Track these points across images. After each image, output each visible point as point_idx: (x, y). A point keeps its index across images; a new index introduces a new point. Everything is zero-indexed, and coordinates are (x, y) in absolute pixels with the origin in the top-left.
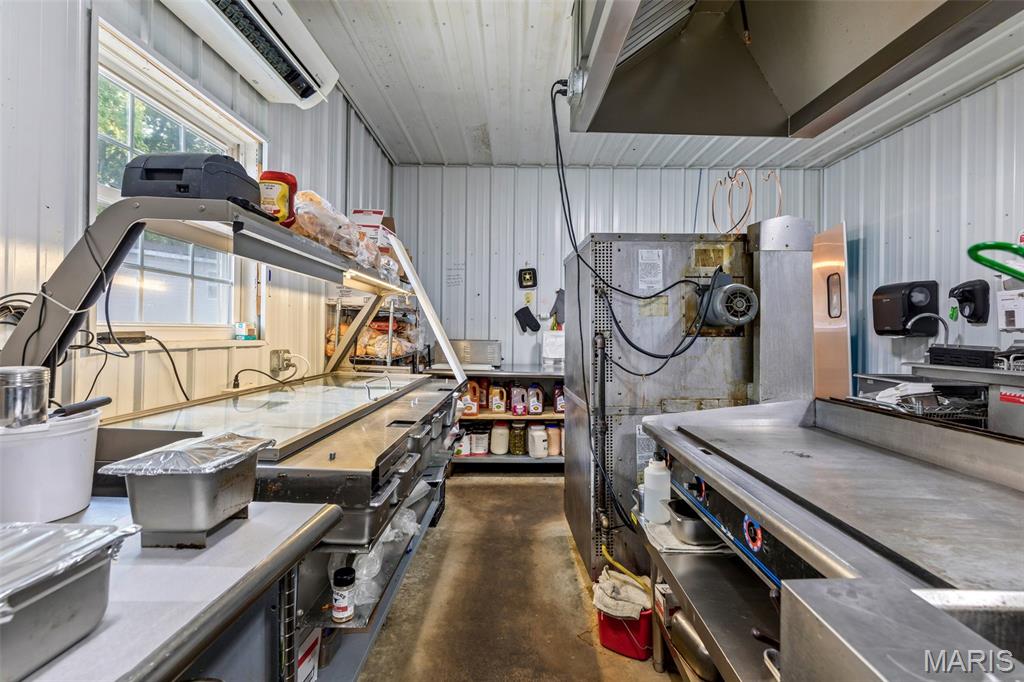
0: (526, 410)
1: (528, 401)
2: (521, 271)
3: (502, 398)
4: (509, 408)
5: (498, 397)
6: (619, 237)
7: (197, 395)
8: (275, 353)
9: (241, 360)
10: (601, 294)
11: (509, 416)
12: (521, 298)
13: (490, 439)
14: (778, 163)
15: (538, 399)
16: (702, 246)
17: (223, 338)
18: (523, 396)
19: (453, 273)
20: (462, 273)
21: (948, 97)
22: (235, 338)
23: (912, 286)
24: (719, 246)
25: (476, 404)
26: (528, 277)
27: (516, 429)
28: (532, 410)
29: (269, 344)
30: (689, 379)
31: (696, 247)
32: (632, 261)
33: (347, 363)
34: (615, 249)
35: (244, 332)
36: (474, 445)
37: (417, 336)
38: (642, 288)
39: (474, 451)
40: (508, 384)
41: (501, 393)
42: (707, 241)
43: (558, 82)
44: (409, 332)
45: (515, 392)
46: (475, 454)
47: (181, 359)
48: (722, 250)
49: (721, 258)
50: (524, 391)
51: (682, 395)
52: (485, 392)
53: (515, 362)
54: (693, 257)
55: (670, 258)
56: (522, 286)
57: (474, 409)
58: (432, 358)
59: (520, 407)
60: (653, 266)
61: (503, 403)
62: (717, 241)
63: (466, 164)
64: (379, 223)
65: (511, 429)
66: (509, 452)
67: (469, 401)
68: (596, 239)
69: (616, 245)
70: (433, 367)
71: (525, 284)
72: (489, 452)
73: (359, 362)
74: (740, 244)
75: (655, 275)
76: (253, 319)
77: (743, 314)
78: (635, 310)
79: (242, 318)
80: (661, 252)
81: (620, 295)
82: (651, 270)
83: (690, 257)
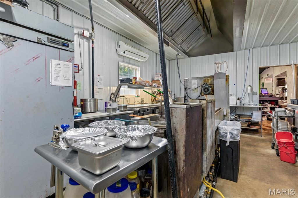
7: (130, 104)
8: (141, 99)
9: (136, 99)
10: (186, 89)
16: (205, 79)
17: (134, 97)
22: (136, 97)
24: (208, 79)
29: (140, 97)
31: (203, 79)
32: (191, 83)
33: (155, 101)
34: (188, 81)
35: (137, 96)
38: (193, 87)
43: (178, 53)
47: (128, 99)
48: (209, 79)
49: (209, 81)
55: (198, 81)
60: (195, 83)
62: (208, 78)
64: (159, 76)
73: (156, 101)
74: (212, 78)
76: (138, 94)
77: (207, 92)
78: (192, 91)
79: (137, 94)
80: (196, 81)
81: (189, 89)
82: (195, 84)
83: (202, 81)
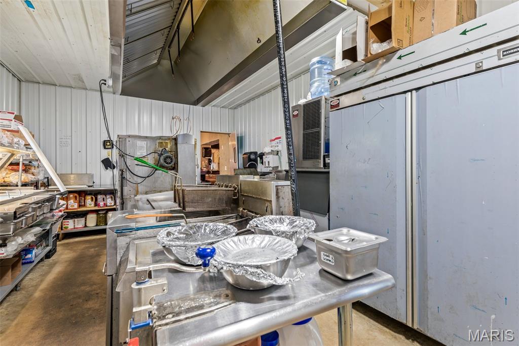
0: (105, 205)
1: (107, 201)
2: (105, 141)
3: (92, 200)
4: (96, 205)
5: (90, 200)
6: (129, 136)
10: (122, 156)
11: (97, 208)
12: (105, 154)
13: (86, 221)
14: (219, 105)
15: (112, 199)
16: (160, 141)
18: (104, 199)
19: (64, 140)
20: (69, 141)
21: (257, 95)
23: (251, 153)
25: (76, 204)
26: (108, 144)
27: (100, 214)
28: (108, 204)
30: (156, 184)
31: (158, 141)
32: (134, 145)
34: (127, 141)
36: (76, 224)
37: (39, 173)
38: (138, 154)
39: (76, 227)
40: (95, 194)
41: (92, 198)
42: (162, 140)
43: (103, 80)
44: (33, 170)
45: (99, 197)
46: (77, 228)
49: (167, 145)
50: (104, 196)
51: (154, 190)
52: (83, 198)
53: (102, 184)
54: (157, 145)
55: (149, 145)
56: (105, 148)
57: (76, 206)
58: (50, 183)
59: (102, 204)
60: (143, 147)
61: (93, 203)
62: (166, 140)
63: (71, 87)
64: (12, 118)
65: (98, 214)
66: (97, 225)
67: (73, 203)
68: (120, 137)
69: (127, 140)
70: (50, 187)
71: (107, 147)
72: (86, 226)
74: (174, 141)
75: (143, 150)
77: (170, 164)
80: (145, 142)
81: (129, 157)
82: (142, 149)
83: (156, 145)
